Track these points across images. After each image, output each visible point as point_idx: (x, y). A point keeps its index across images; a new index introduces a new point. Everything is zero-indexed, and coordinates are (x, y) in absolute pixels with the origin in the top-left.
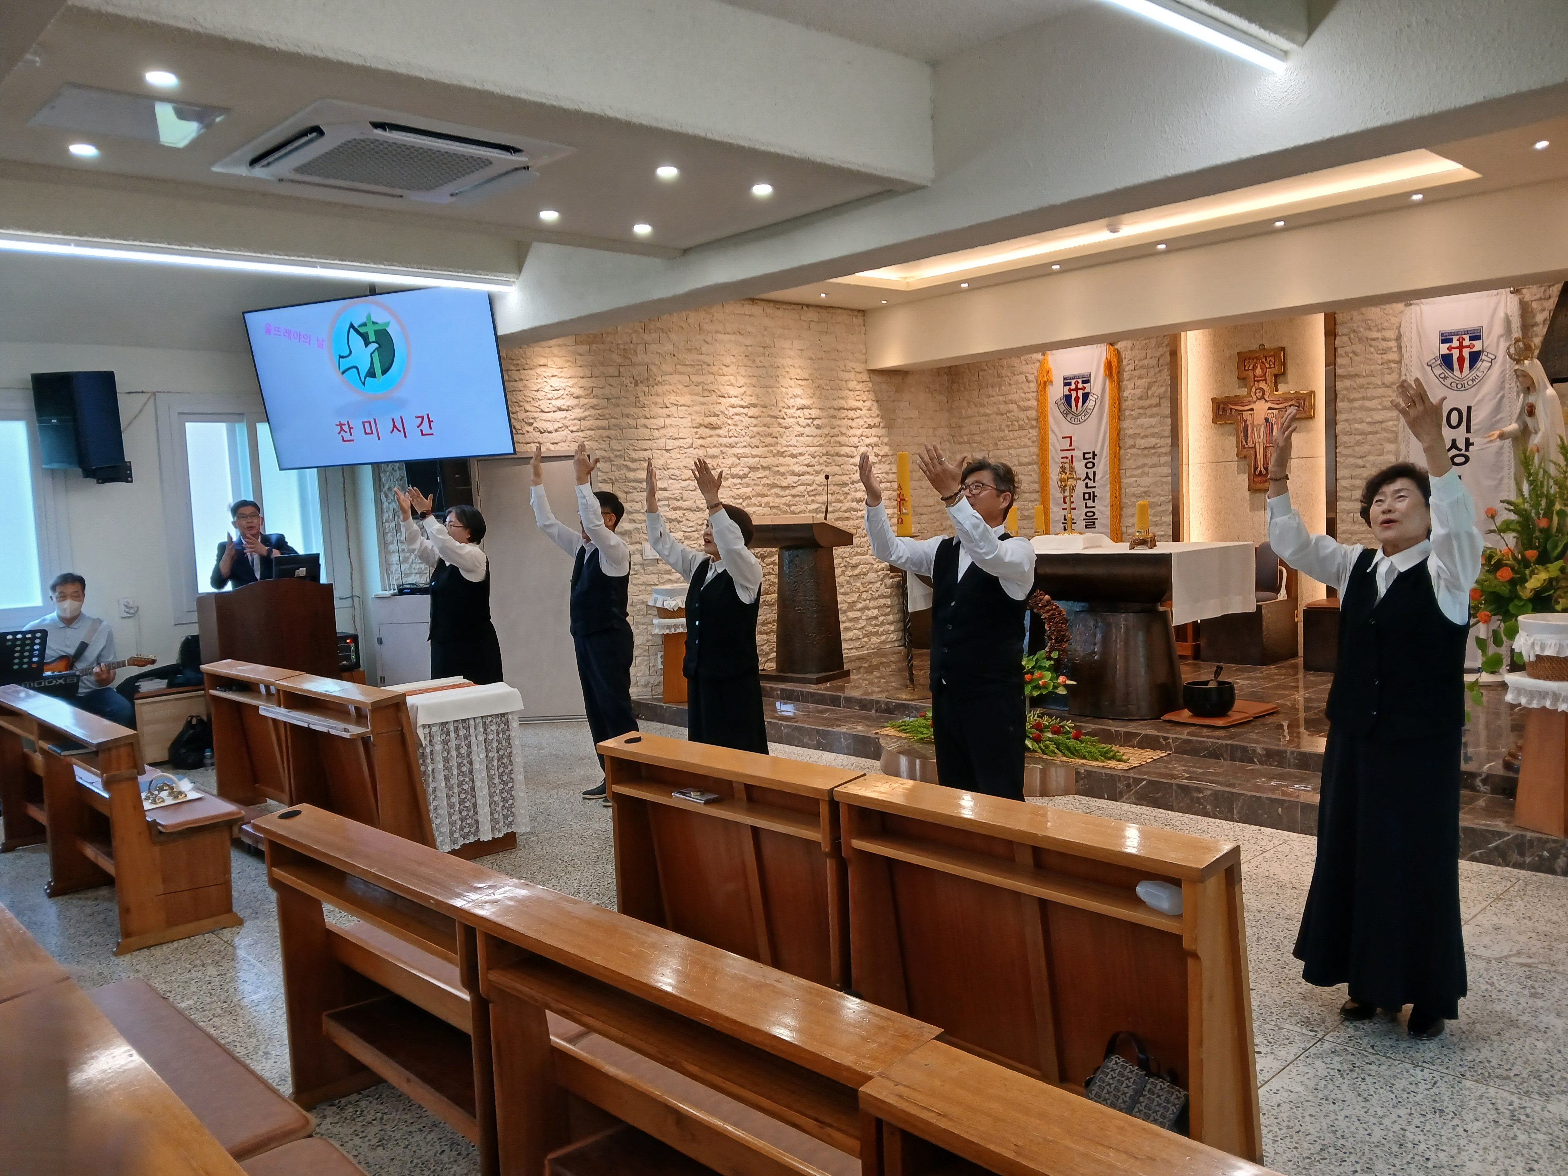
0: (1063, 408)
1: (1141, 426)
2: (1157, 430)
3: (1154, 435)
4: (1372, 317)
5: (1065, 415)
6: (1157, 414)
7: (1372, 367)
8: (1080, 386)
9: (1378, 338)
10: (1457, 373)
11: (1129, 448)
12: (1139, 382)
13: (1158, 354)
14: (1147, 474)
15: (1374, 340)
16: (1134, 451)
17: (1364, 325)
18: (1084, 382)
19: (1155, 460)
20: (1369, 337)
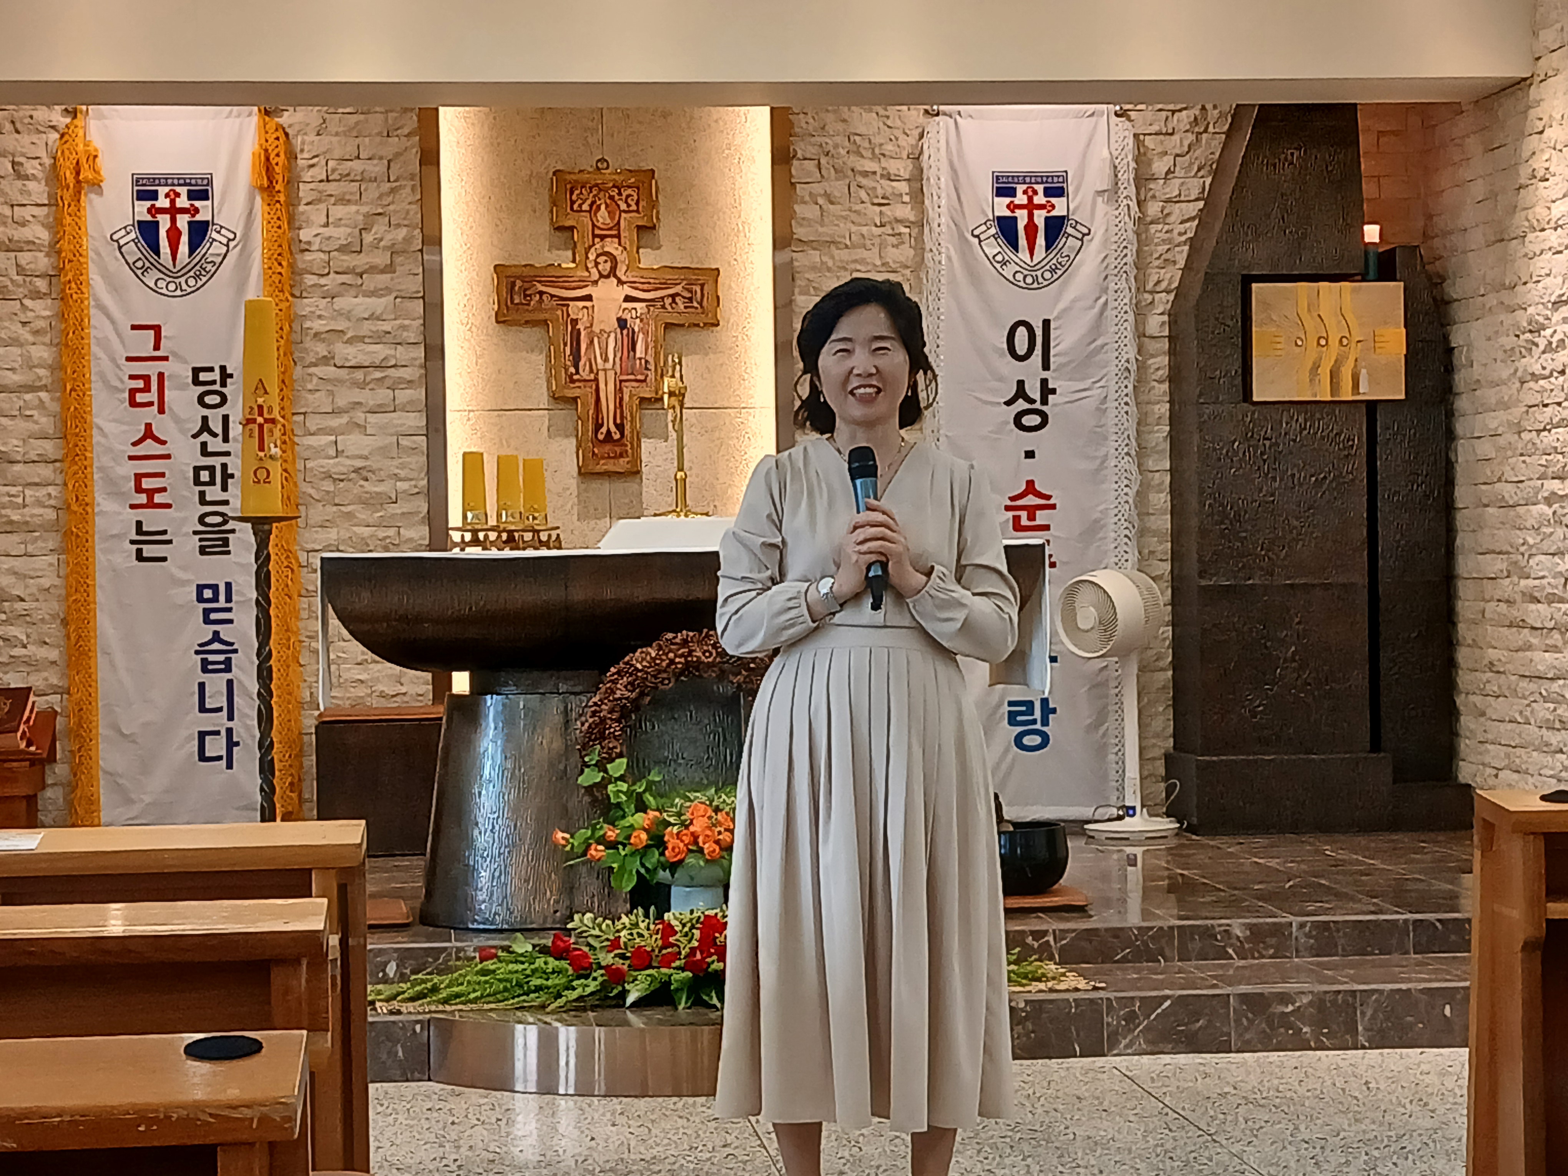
0: (133, 252)
1: (347, 315)
2: (387, 327)
3: (379, 338)
4: (862, 130)
5: (139, 271)
6: (388, 290)
7: (864, 230)
8: (183, 202)
9: (875, 173)
10: (1024, 255)
11: (315, 365)
12: (338, 211)
13: (388, 151)
14: (362, 428)
15: (865, 174)
16: (329, 371)
17: (847, 143)
18: (192, 196)
19: (383, 395)
20: (859, 168)
